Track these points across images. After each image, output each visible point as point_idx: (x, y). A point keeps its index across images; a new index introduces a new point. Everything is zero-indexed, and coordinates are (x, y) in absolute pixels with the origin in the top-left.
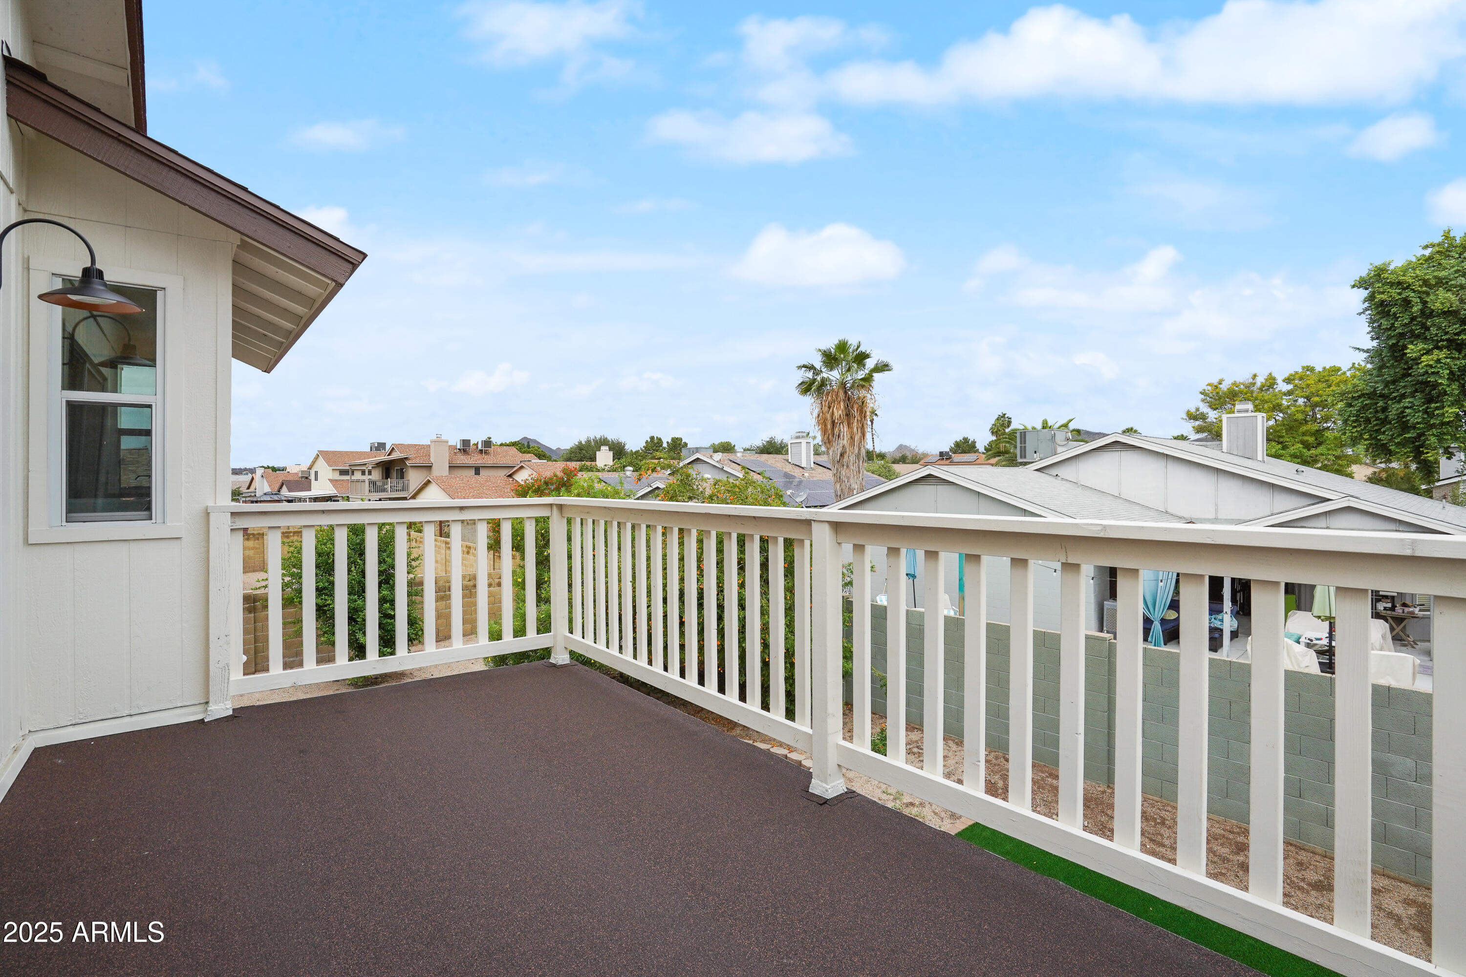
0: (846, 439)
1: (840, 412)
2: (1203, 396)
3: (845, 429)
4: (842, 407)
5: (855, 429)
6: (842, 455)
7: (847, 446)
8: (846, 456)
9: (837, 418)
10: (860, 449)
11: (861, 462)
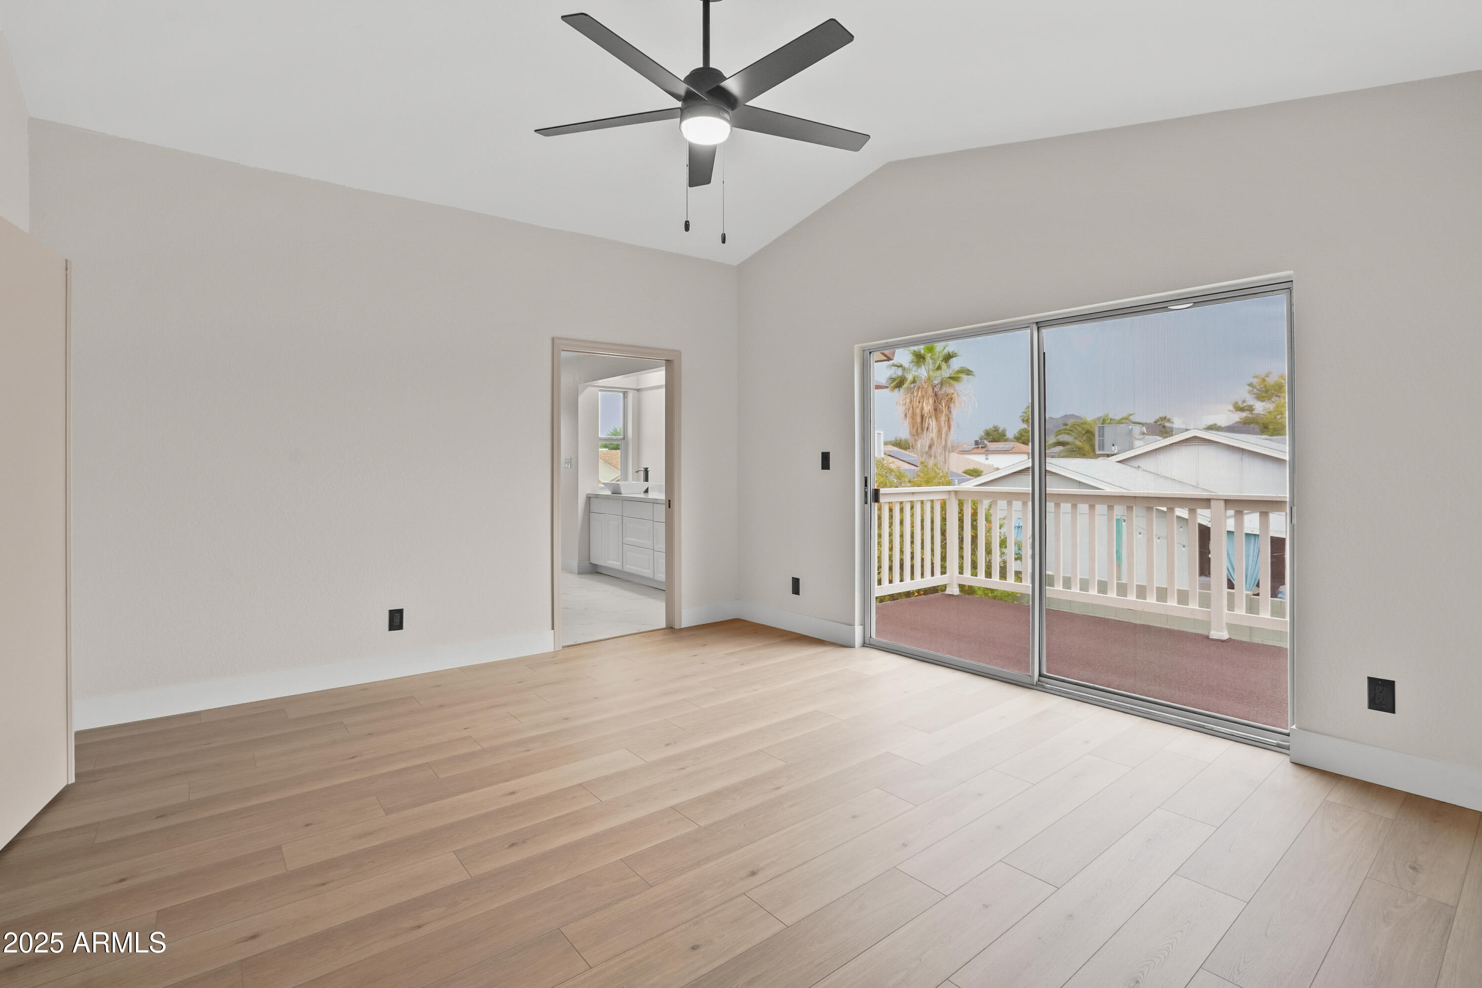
0: (934, 432)
1: (929, 407)
2: (1250, 388)
3: (933, 424)
4: (931, 402)
5: (942, 423)
6: (930, 447)
7: (935, 438)
8: (934, 448)
9: (926, 412)
10: (946, 441)
11: (947, 453)
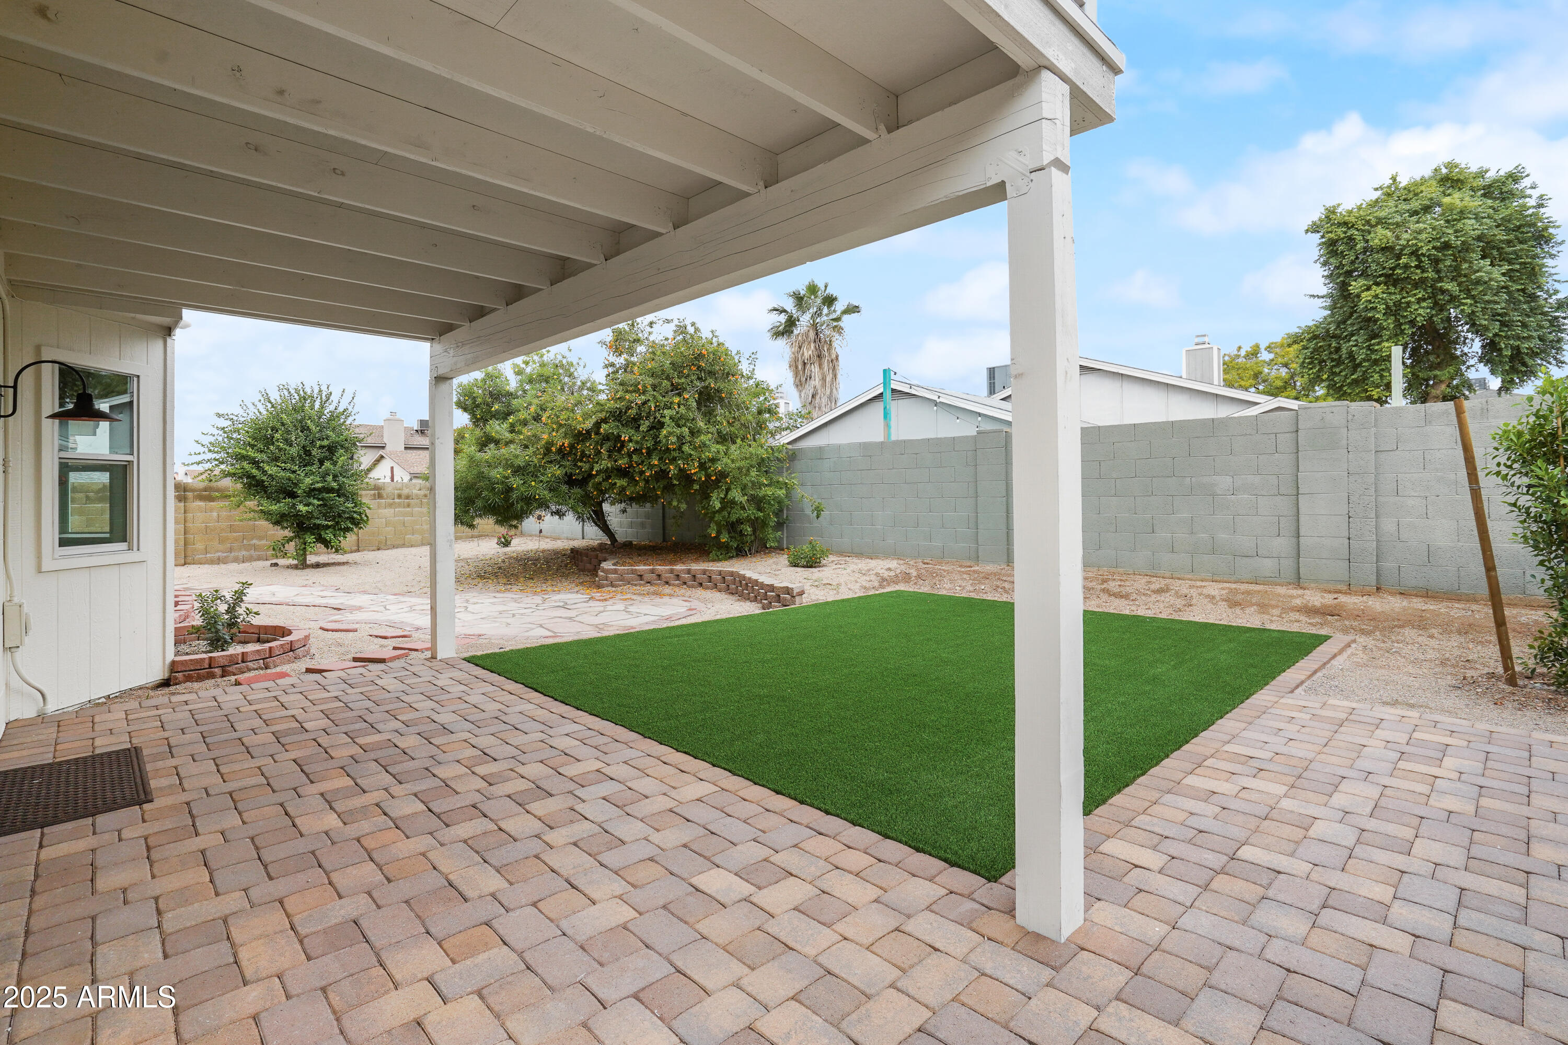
0: (817, 379)
1: (810, 352)
3: (815, 369)
4: (812, 348)
5: (826, 368)
6: (813, 396)
7: (819, 387)
8: (818, 397)
9: (807, 359)
10: (831, 391)
